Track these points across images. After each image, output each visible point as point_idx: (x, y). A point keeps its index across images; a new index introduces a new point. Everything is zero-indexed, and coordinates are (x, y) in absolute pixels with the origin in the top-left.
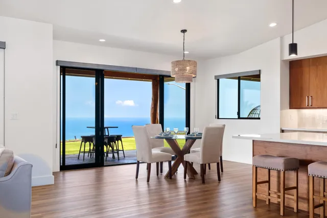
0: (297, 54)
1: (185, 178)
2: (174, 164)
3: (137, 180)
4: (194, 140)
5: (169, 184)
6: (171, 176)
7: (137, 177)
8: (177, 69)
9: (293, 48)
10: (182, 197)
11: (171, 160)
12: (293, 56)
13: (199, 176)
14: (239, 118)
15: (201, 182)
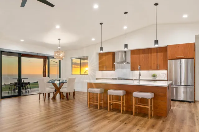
0: (102, 51)
1: (60, 99)
2: (56, 93)
3: (39, 101)
4: (63, 83)
5: (54, 102)
6: (54, 98)
7: (39, 100)
8: (56, 55)
9: (101, 49)
10: (59, 106)
11: (54, 91)
12: (101, 52)
13: (65, 97)
14: (80, 74)
15: (67, 100)
